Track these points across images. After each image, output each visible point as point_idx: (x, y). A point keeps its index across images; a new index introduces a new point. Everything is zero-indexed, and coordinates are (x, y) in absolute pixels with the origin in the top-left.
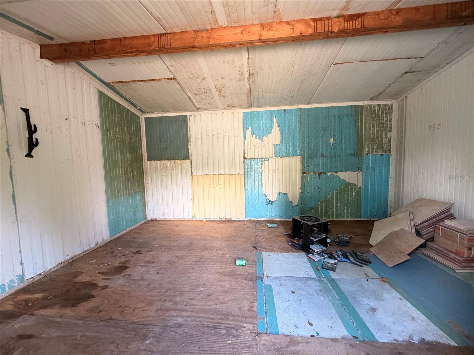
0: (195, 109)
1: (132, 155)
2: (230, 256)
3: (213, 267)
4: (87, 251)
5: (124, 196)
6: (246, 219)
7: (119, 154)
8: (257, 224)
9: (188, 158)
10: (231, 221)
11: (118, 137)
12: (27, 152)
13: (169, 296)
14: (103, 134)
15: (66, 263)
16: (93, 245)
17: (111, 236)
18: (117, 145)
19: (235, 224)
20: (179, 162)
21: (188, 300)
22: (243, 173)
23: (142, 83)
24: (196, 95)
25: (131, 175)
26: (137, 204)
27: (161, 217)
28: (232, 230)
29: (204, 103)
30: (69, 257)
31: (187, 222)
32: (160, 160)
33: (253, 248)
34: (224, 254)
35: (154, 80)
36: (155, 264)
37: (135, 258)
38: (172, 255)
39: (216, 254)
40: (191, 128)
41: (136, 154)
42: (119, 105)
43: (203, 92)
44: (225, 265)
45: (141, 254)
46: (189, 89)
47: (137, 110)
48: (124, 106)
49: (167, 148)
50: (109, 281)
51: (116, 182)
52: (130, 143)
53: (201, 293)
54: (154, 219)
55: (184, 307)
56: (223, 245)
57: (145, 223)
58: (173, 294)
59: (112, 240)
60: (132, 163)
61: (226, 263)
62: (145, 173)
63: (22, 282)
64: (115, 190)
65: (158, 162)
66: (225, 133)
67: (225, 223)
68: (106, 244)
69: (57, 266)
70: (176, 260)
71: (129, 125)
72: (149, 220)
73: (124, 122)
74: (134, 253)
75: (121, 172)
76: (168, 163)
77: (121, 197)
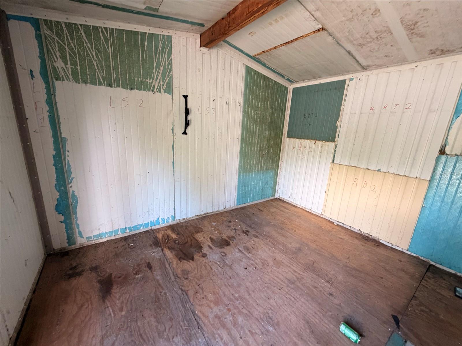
0: (359, 68)
1: (271, 131)
2: (340, 305)
3: (304, 305)
4: (216, 212)
5: (255, 172)
6: (409, 253)
7: (257, 131)
8: (429, 274)
9: (333, 140)
10: (377, 243)
11: (259, 113)
12: (183, 131)
13: (236, 308)
14: (244, 111)
15: (200, 217)
16: (221, 208)
17: (237, 205)
18: (256, 121)
19: (381, 251)
20: (320, 143)
21: (247, 331)
22: (428, 179)
23: (283, 48)
24: (361, 45)
25: (267, 151)
26: (267, 181)
27: (289, 199)
28: (369, 260)
29: (376, 56)
30: (203, 213)
31: (313, 217)
32: (299, 139)
33: (392, 320)
34: (331, 295)
35: (296, 39)
36: (250, 255)
37: (240, 238)
38: (271, 254)
39: (321, 286)
40: (347, 98)
41: (276, 130)
42: (265, 78)
43: (375, 37)
44: (323, 315)
45: (248, 235)
46: (348, 39)
47: (285, 80)
48: (270, 79)
49: (310, 125)
50: (210, 250)
51: (250, 158)
52: (271, 118)
53: (266, 335)
54: (282, 199)
55: (238, 338)
56: (340, 278)
57: (272, 200)
58: (240, 307)
59: (238, 208)
60: (270, 140)
61: (326, 313)
62: (282, 151)
63: (173, 221)
64: (248, 165)
65: (297, 140)
66: (408, 106)
67: (365, 241)
68: (232, 210)
69: (195, 217)
70: (271, 263)
71: (273, 100)
72: (277, 198)
73: (268, 97)
74: (243, 231)
75: (256, 149)
76: (307, 142)
77: (252, 171)
